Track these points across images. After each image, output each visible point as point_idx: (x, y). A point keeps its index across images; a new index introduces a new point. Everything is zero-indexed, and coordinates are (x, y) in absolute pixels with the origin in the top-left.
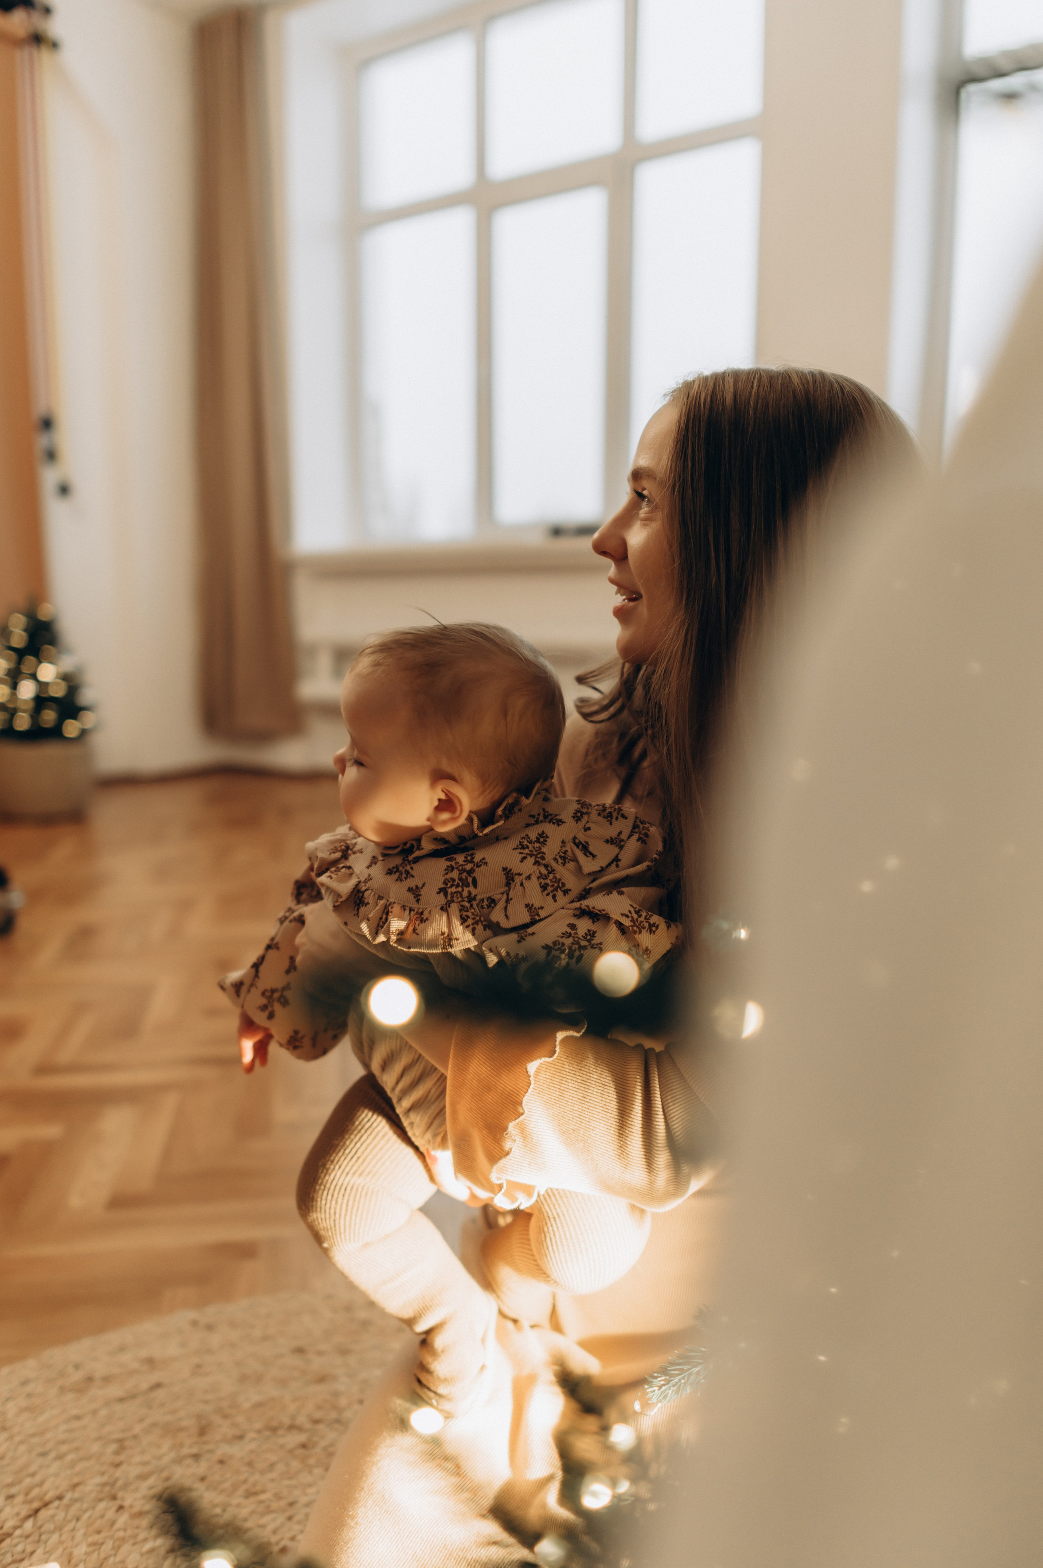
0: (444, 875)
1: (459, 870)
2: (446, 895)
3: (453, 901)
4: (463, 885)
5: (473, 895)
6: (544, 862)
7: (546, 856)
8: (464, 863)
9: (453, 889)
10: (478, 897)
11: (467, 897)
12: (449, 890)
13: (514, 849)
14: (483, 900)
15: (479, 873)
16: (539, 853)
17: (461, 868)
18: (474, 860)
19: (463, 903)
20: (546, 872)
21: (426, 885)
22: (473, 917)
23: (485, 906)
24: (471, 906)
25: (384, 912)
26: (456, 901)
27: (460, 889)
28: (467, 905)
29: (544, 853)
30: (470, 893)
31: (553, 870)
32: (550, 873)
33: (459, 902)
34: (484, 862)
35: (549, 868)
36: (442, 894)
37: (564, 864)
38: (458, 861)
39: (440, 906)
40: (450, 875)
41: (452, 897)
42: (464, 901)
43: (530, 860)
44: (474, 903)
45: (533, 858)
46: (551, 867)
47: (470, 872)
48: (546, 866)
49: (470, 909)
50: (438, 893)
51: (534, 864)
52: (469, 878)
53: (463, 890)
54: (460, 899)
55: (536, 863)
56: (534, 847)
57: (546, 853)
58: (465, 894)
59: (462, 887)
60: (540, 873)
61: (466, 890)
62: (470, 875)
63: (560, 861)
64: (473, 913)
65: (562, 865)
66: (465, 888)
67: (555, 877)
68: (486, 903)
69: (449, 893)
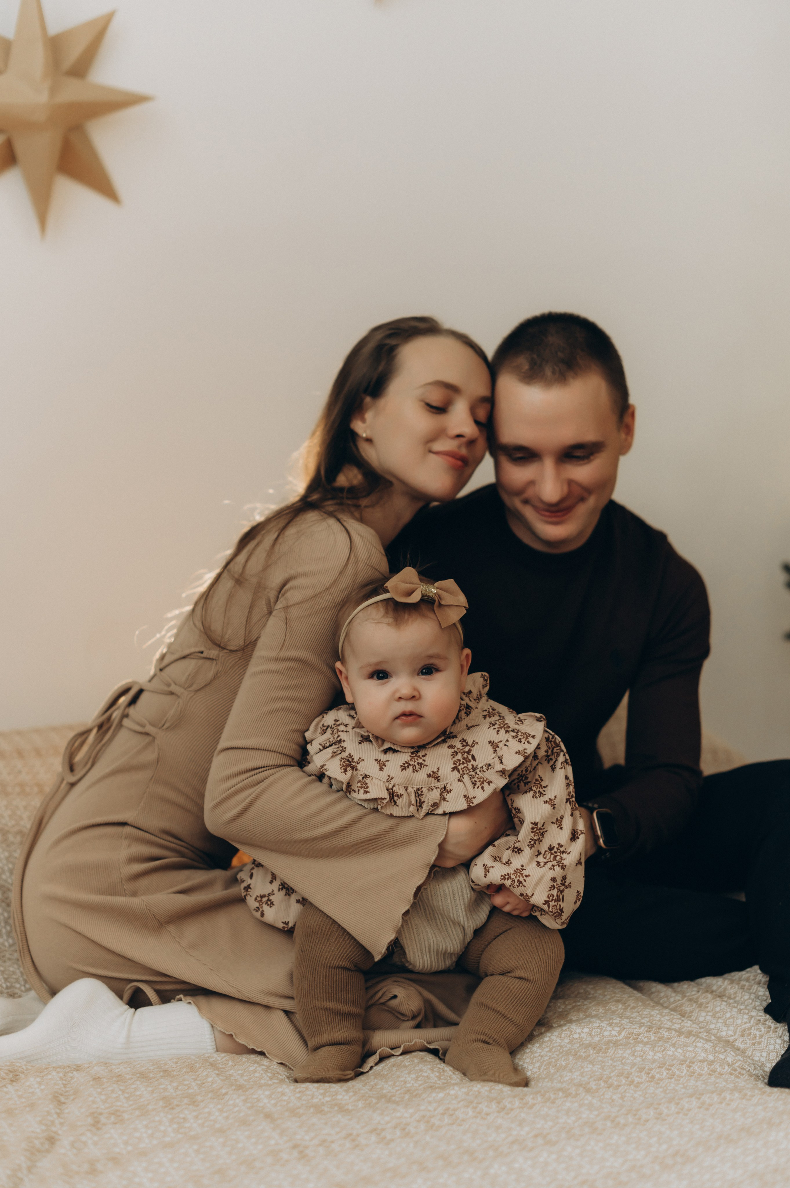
0: (452, 759)
1: (462, 753)
2: (458, 770)
3: (464, 774)
4: (466, 761)
5: (475, 766)
6: (510, 729)
7: (509, 725)
8: (463, 748)
9: (462, 766)
10: (479, 766)
11: (472, 768)
12: (460, 767)
13: (489, 728)
14: (482, 767)
15: (474, 751)
16: (505, 725)
17: (462, 751)
18: (469, 744)
19: (470, 773)
20: (515, 734)
21: (440, 768)
22: (479, 780)
23: (485, 770)
24: (476, 773)
25: (416, 797)
26: (466, 773)
27: (465, 765)
28: (473, 773)
29: (507, 724)
30: (473, 765)
31: (519, 730)
32: (517, 733)
33: (468, 773)
34: (475, 743)
35: (515, 731)
36: (455, 771)
37: (523, 723)
38: (458, 747)
39: (457, 779)
40: (456, 758)
41: (463, 771)
42: (470, 772)
43: (502, 731)
44: (478, 771)
45: (503, 728)
46: (516, 729)
47: (468, 752)
48: (513, 731)
49: (475, 776)
50: (453, 771)
51: (506, 733)
52: (469, 756)
53: (468, 765)
54: (468, 771)
55: (507, 732)
56: (500, 722)
57: (508, 723)
58: (470, 767)
59: (466, 763)
60: (512, 736)
61: (470, 764)
62: (469, 754)
63: (519, 723)
64: (478, 778)
65: (522, 724)
66: (468, 763)
67: (522, 733)
68: (485, 768)
69: (460, 769)
